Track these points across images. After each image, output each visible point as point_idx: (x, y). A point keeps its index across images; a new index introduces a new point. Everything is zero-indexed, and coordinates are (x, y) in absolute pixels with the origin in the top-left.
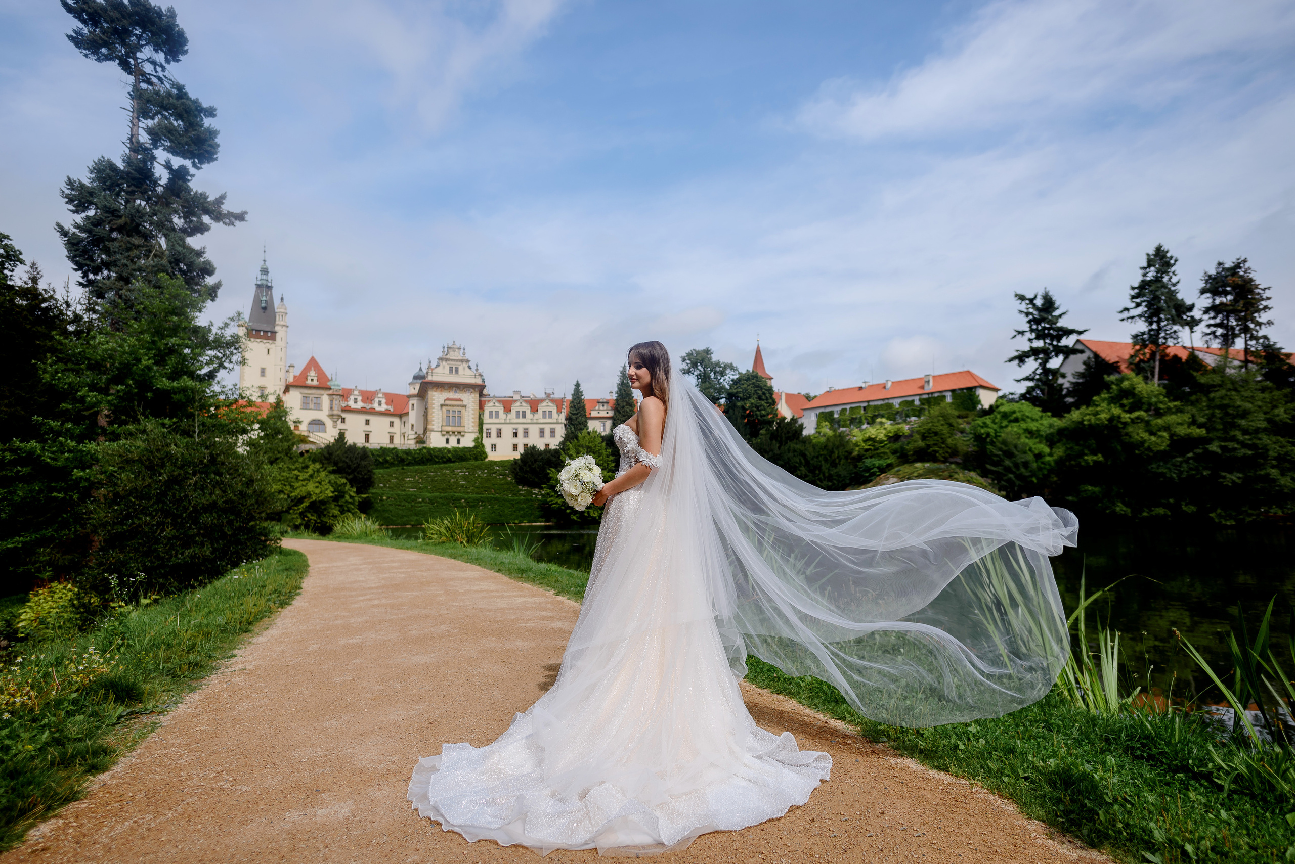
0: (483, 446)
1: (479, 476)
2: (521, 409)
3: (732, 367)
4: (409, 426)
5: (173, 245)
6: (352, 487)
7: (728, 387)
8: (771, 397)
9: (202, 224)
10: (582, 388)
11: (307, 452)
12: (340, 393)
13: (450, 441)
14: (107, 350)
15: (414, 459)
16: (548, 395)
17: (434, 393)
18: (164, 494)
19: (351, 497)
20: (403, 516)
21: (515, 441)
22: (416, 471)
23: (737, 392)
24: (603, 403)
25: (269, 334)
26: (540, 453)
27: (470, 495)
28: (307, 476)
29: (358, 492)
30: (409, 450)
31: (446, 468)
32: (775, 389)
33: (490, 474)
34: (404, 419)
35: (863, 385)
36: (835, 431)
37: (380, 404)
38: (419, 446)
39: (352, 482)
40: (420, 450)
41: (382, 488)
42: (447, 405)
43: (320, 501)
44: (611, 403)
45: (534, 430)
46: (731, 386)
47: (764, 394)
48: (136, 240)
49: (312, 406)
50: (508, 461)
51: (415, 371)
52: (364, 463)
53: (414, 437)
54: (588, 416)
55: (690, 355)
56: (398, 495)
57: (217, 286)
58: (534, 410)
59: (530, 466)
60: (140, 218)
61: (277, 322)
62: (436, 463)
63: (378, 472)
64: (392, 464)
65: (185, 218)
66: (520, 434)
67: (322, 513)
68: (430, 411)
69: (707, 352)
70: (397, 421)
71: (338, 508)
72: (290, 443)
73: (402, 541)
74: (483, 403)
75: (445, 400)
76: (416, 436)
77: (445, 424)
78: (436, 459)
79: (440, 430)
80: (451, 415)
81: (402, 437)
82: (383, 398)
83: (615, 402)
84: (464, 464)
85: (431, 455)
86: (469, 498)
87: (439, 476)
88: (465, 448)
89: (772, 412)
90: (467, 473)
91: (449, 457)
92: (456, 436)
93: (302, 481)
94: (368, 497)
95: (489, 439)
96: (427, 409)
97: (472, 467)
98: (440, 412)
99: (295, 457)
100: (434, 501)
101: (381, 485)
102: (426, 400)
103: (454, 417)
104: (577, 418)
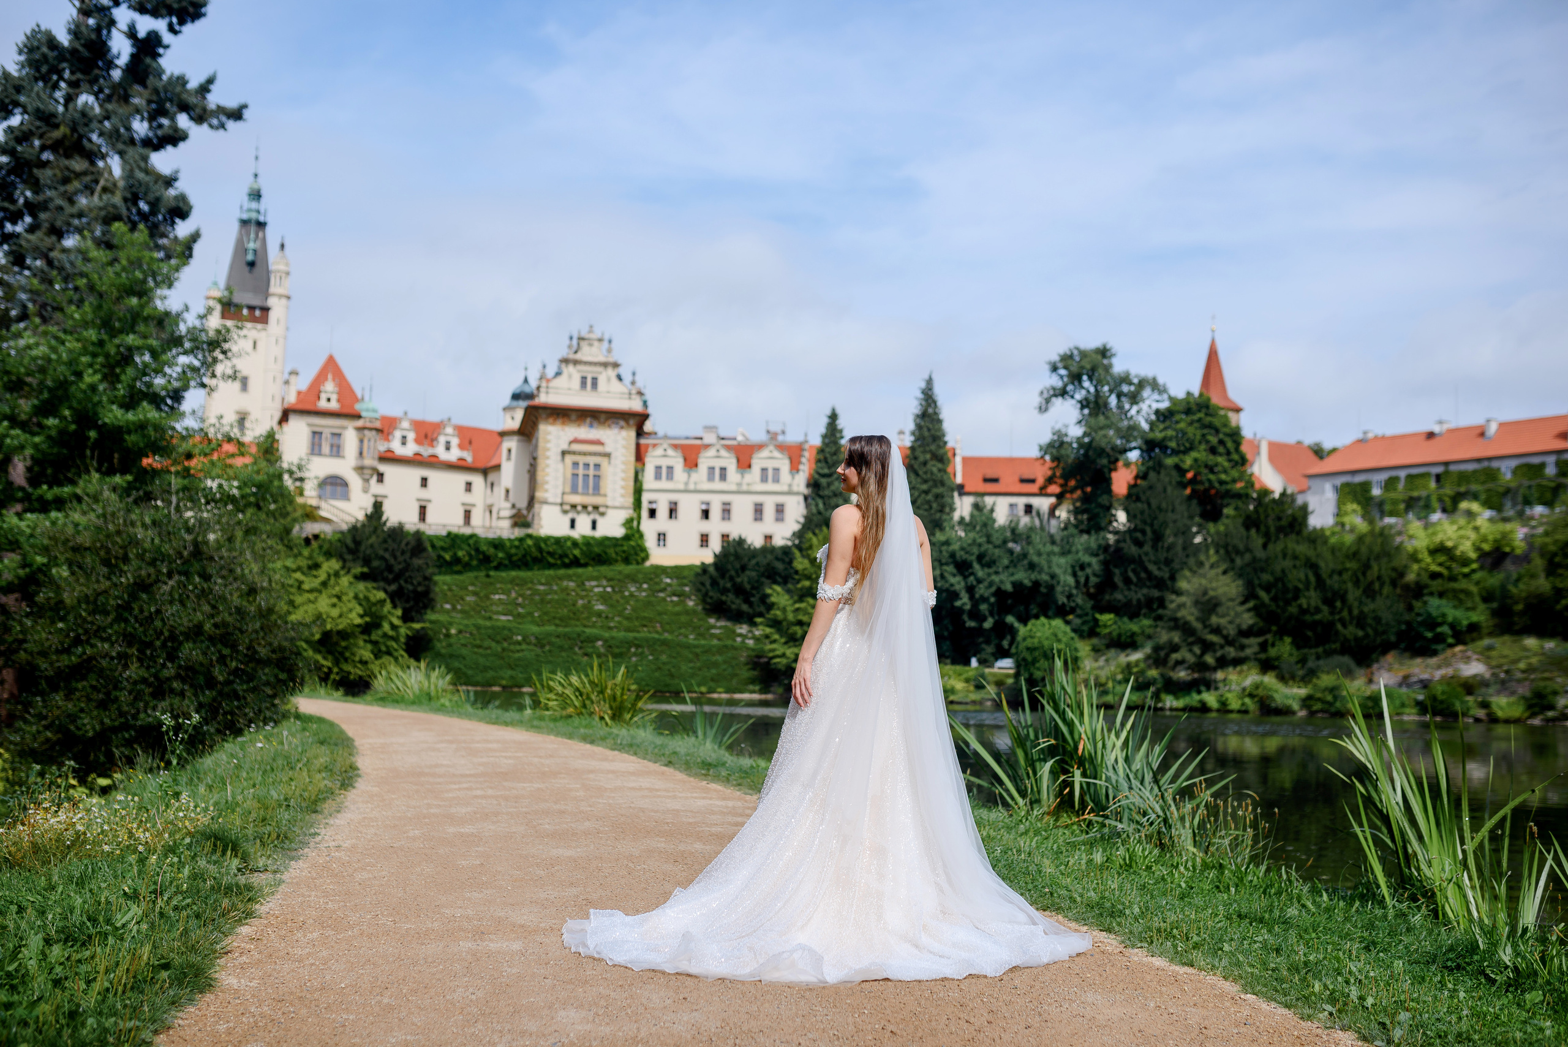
0: (641, 536)
1: (632, 595)
2: (718, 464)
3: (1154, 385)
4: (499, 491)
5: (132, 170)
6: (395, 607)
7: (1145, 426)
8: (1237, 449)
9: (176, 129)
11: (316, 537)
12: (378, 425)
13: (577, 524)
14: (34, 359)
15: (510, 556)
16: (773, 436)
17: (551, 428)
18: (127, 607)
19: (394, 627)
20: (486, 669)
21: (705, 526)
22: (512, 581)
23: (1164, 439)
25: (258, 313)
26: (754, 553)
27: (614, 633)
28: (315, 583)
29: (406, 618)
30: (500, 538)
31: (569, 578)
32: (1247, 433)
33: (653, 592)
34: (492, 477)
35: (1436, 429)
36: (1371, 522)
37: (448, 448)
38: (518, 533)
39: (395, 597)
40: (521, 540)
41: (448, 612)
42: (574, 453)
43: (339, 633)
45: (743, 506)
46: (1152, 425)
47: (1221, 442)
48: (78, 164)
49: (326, 449)
50: (690, 568)
51: (515, 385)
52: (417, 562)
53: (509, 513)
55: (1067, 358)
56: (478, 627)
57: (195, 237)
58: (744, 465)
59: (732, 579)
60: (86, 125)
61: (273, 289)
62: (551, 566)
63: (443, 581)
64: (467, 567)
65: (152, 118)
66: (716, 512)
67: (342, 654)
68: (541, 463)
69: (1104, 352)
70: (477, 480)
71: (369, 646)
72: (289, 519)
73: (493, 712)
74: (643, 449)
75: (571, 442)
76: (514, 511)
77: (568, 489)
78: (551, 560)
79: (559, 500)
80: (581, 471)
81: (488, 514)
82: (453, 436)
83: (908, 452)
84: (604, 569)
85: (540, 550)
86: (613, 638)
87: (556, 593)
88: (607, 539)
89: (1240, 479)
90: (609, 589)
91: (575, 556)
92: (589, 513)
93: (308, 591)
94: (423, 628)
95: (652, 521)
96: (535, 459)
97: (618, 577)
98: (560, 466)
99: (296, 545)
100: (545, 642)
101: (448, 606)
102: (534, 441)
103: (586, 476)
104: (829, 485)
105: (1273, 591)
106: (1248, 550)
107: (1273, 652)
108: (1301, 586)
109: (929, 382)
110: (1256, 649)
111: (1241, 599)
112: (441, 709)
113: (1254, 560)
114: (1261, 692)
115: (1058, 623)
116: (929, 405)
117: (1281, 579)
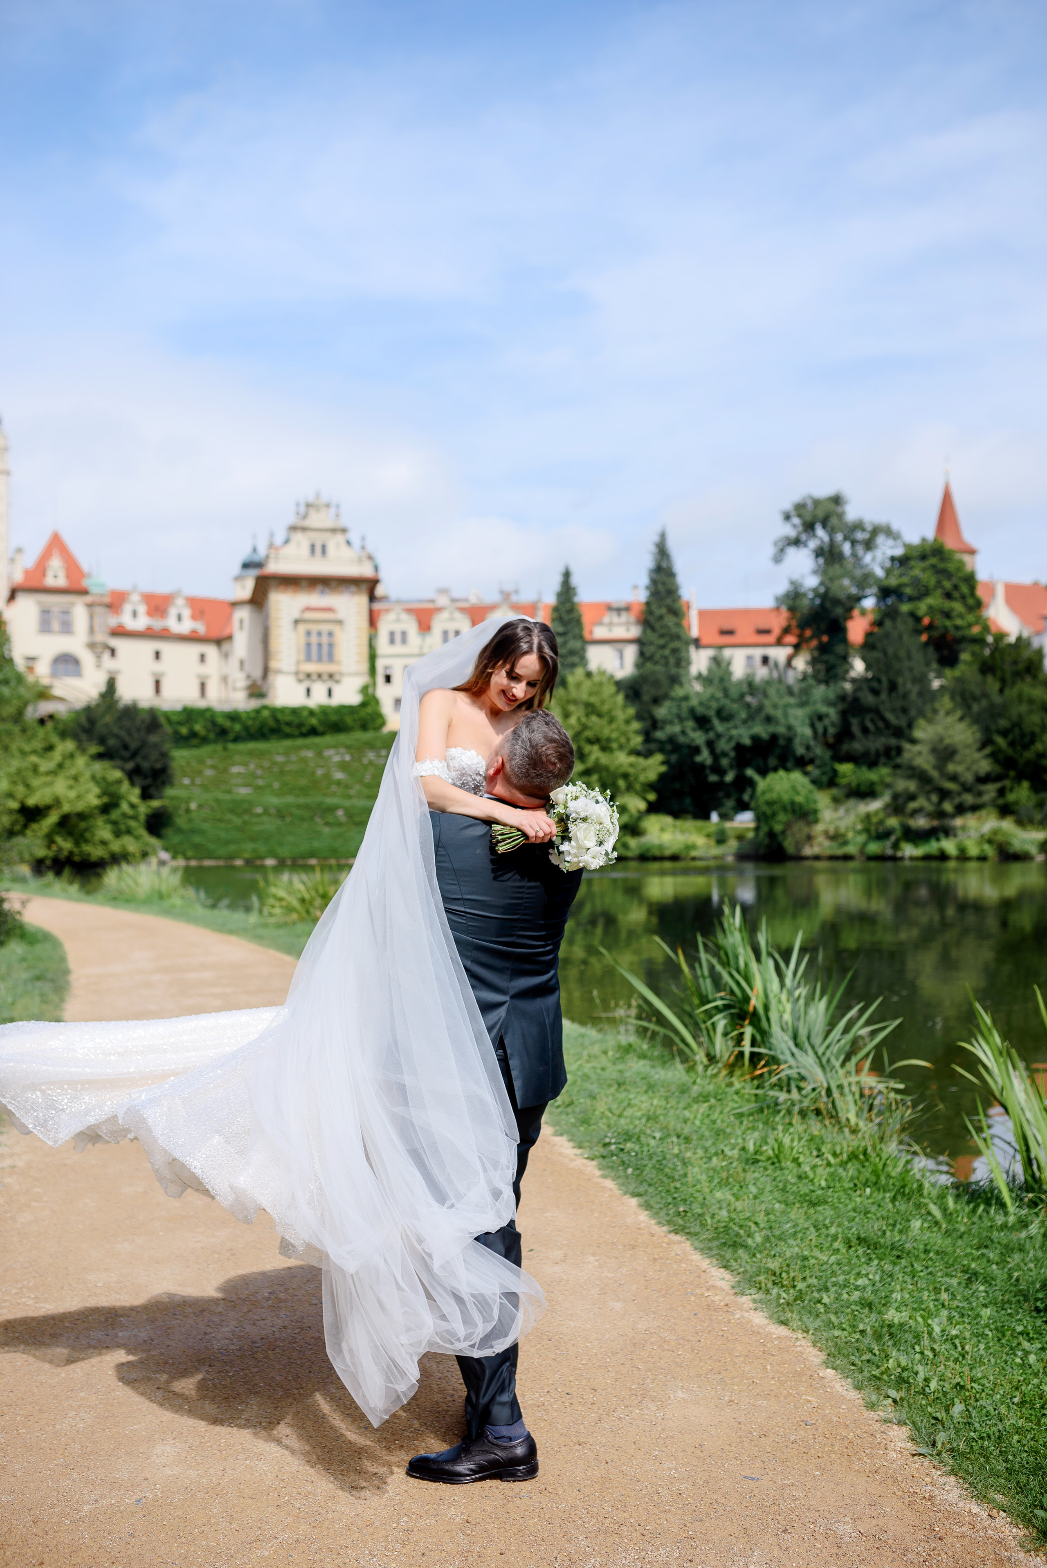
0: (377, 702)
1: (371, 763)
2: (451, 626)
3: (888, 532)
4: (234, 662)
6: (133, 784)
7: (879, 573)
8: (973, 593)
10: (575, 581)
11: (51, 717)
12: (107, 600)
13: (313, 692)
15: (246, 728)
16: (506, 596)
17: (282, 597)
19: (133, 806)
20: (228, 843)
22: (251, 753)
23: (900, 586)
24: (619, 610)
27: (355, 802)
28: (52, 764)
29: (146, 795)
30: (236, 710)
31: (307, 747)
32: (982, 575)
34: (225, 647)
37: (180, 619)
38: (254, 704)
39: (133, 775)
40: (258, 711)
41: (186, 787)
42: (306, 621)
43: (78, 814)
44: (636, 610)
46: (888, 572)
47: (956, 587)
49: (57, 627)
51: (244, 554)
52: (153, 739)
53: (244, 684)
54: (586, 635)
55: (800, 508)
56: (218, 801)
62: (288, 736)
63: (180, 757)
64: (204, 740)
67: (82, 835)
68: (274, 633)
69: (837, 500)
70: (211, 651)
71: (109, 827)
72: (22, 699)
73: (223, 913)
74: (376, 614)
75: (303, 610)
76: (249, 682)
77: (302, 658)
78: (287, 730)
79: (293, 669)
80: (314, 639)
81: (223, 685)
82: (185, 607)
83: (644, 608)
84: (342, 738)
85: (277, 720)
86: (353, 806)
87: (294, 763)
88: (344, 707)
89: (977, 622)
90: (348, 758)
91: (312, 725)
92: (324, 681)
93: (44, 774)
94: (163, 807)
95: (388, 686)
96: (267, 628)
97: (357, 744)
98: (293, 635)
99: (30, 727)
100: (285, 813)
101: (186, 781)
102: (266, 610)
103: (320, 645)
104: (565, 643)
105: (1010, 737)
106: (985, 695)
107: (1011, 797)
108: (1037, 730)
109: (663, 536)
110: (993, 794)
111: (977, 745)
112: (170, 913)
113: (992, 705)
114: (999, 838)
115: (797, 776)
116: (662, 559)
117: (1017, 724)
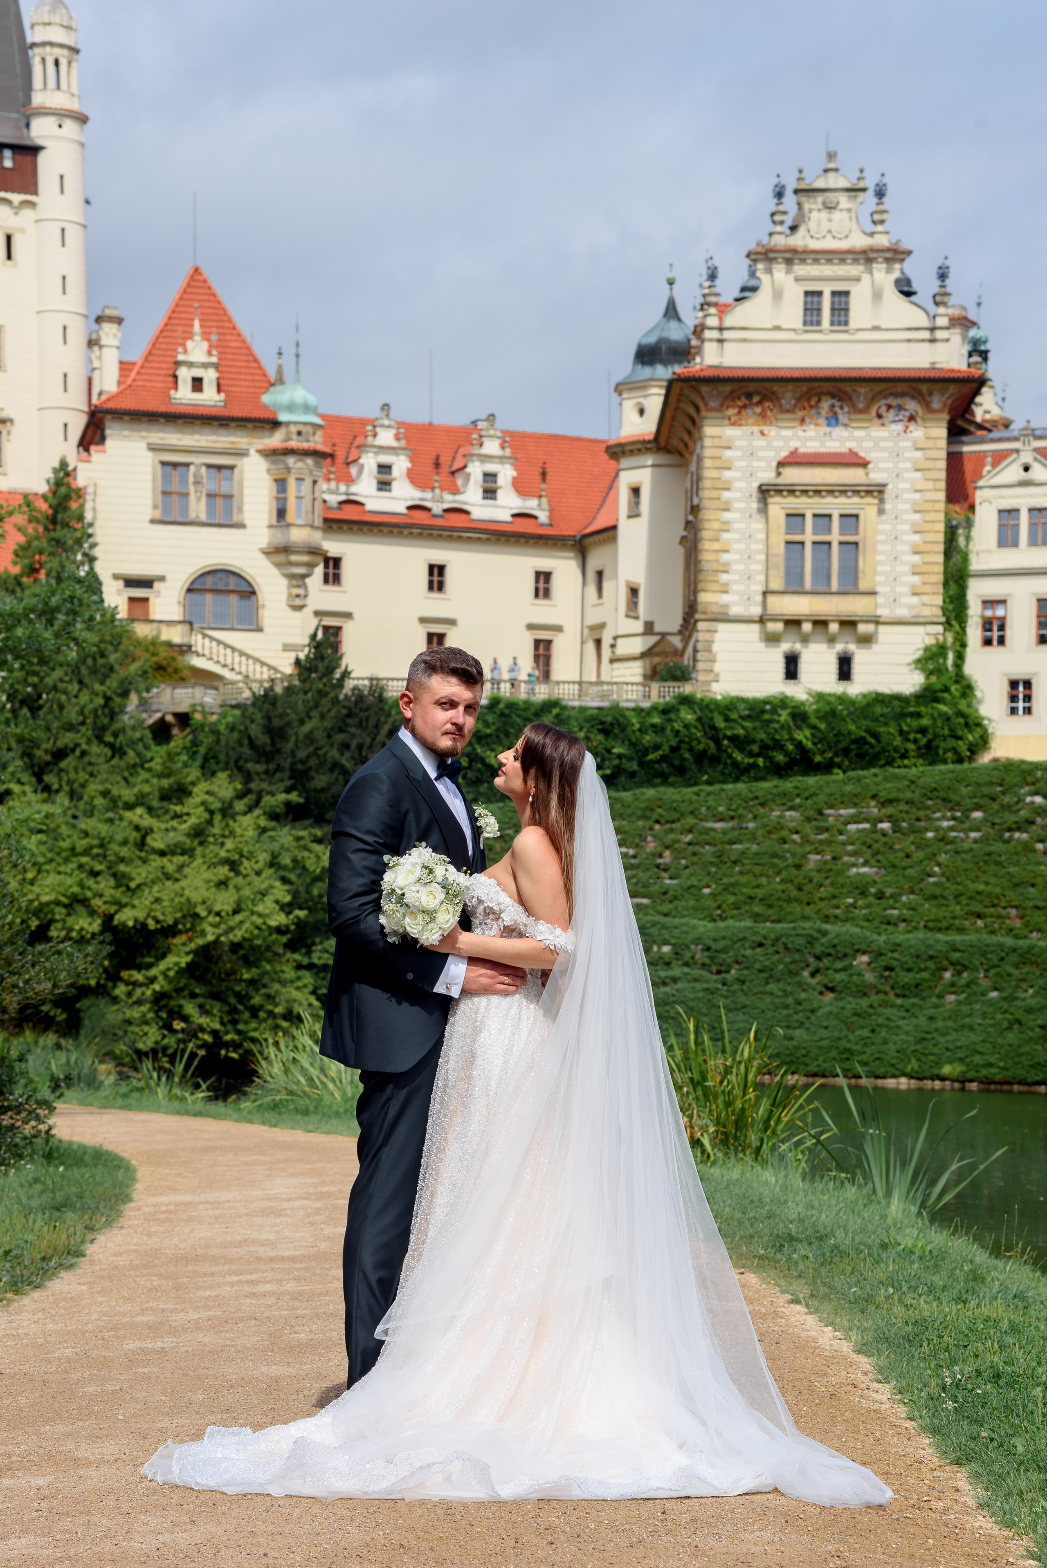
0: (968, 689)
1: (943, 838)
4: (617, 592)
11: (183, 719)
12: (317, 442)
13: (804, 667)
15: (640, 752)
17: (730, 432)
25: (7, 160)
27: (900, 935)
28: (178, 833)
30: (615, 708)
31: (785, 800)
33: (999, 827)
34: (596, 557)
37: (490, 493)
38: (661, 692)
40: (666, 711)
42: (791, 489)
43: (235, 947)
49: (198, 507)
53: (637, 646)
61: (38, 98)
62: (740, 772)
67: (242, 998)
68: (711, 520)
70: (564, 567)
72: (113, 683)
74: (968, 467)
75: (781, 464)
76: (652, 640)
77: (777, 584)
78: (738, 756)
79: (756, 611)
80: (809, 537)
81: (591, 647)
82: (501, 459)
84: (872, 775)
85: (715, 735)
86: (896, 947)
87: (753, 838)
88: (879, 699)
90: (885, 826)
91: (799, 745)
92: (832, 640)
93: (162, 854)
95: (995, 651)
96: (695, 510)
97: (909, 795)
98: (758, 525)
99: (132, 743)
100: (727, 958)
102: (693, 467)
103: (823, 546)
